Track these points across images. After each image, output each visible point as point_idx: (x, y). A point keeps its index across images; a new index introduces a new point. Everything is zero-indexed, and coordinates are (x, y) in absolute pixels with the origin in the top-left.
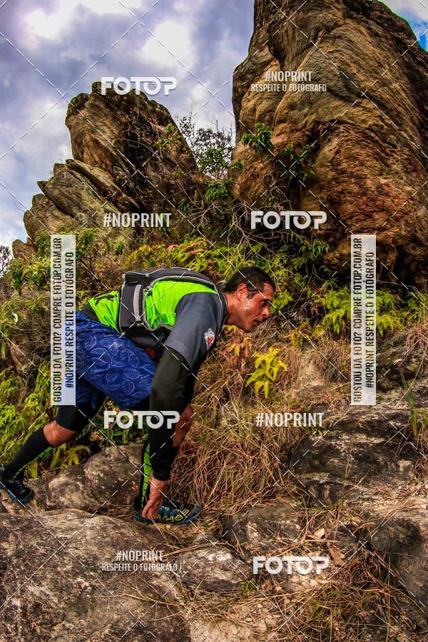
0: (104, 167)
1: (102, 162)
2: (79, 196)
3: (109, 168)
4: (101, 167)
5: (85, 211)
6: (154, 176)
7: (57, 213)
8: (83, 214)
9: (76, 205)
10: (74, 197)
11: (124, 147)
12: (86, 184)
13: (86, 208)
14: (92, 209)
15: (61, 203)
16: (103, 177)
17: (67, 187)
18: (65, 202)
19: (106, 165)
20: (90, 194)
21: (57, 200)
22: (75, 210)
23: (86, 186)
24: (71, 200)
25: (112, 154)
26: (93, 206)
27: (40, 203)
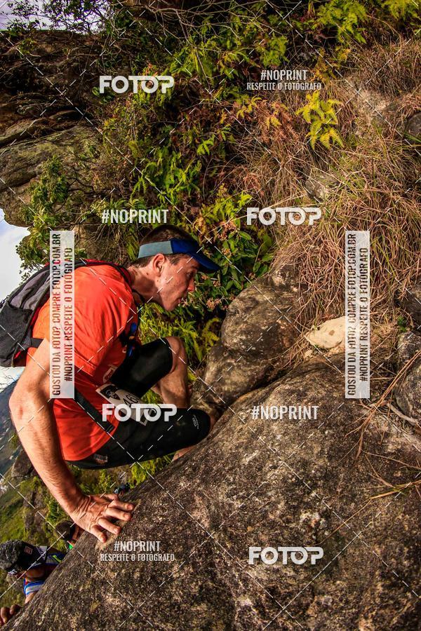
0: (12, 122)
1: (6, 121)
2: (21, 159)
3: (16, 118)
4: (10, 125)
5: (38, 162)
6: (56, 78)
7: (22, 189)
8: (40, 165)
9: (27, 167)
10: (18, 164)
11: (7, 93)
12: (14, 147)
13: (36, 158)
14: (41, 154)
15: (16, 180)
16: (21, 128)
17: (5, 166)
18: (17, 175)
19: (12, 118)
20: (26, 148)
21: (11, 183)
22: (30, 171)
23: (16, 148)
24: (19, 168)
25: (5, 106)
26: (39, 152)
27: (4, 200)
